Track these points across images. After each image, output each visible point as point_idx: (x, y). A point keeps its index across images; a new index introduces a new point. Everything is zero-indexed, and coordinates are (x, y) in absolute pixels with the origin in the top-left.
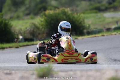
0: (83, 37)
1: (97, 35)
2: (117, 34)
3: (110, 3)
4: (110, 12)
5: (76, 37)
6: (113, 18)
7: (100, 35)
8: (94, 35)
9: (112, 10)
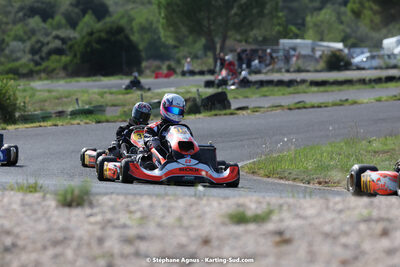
0: (17, 126)
1: (42, 124)
2: (82, 123)
3: (37, 64)
4: (41, 79)
5: (3, 125)
6: (49, 91)
7: (50, 123)
8: (38, 124)
9: (43, 75)
